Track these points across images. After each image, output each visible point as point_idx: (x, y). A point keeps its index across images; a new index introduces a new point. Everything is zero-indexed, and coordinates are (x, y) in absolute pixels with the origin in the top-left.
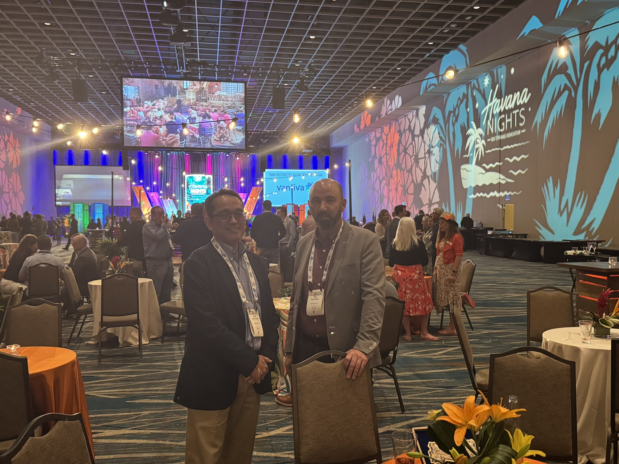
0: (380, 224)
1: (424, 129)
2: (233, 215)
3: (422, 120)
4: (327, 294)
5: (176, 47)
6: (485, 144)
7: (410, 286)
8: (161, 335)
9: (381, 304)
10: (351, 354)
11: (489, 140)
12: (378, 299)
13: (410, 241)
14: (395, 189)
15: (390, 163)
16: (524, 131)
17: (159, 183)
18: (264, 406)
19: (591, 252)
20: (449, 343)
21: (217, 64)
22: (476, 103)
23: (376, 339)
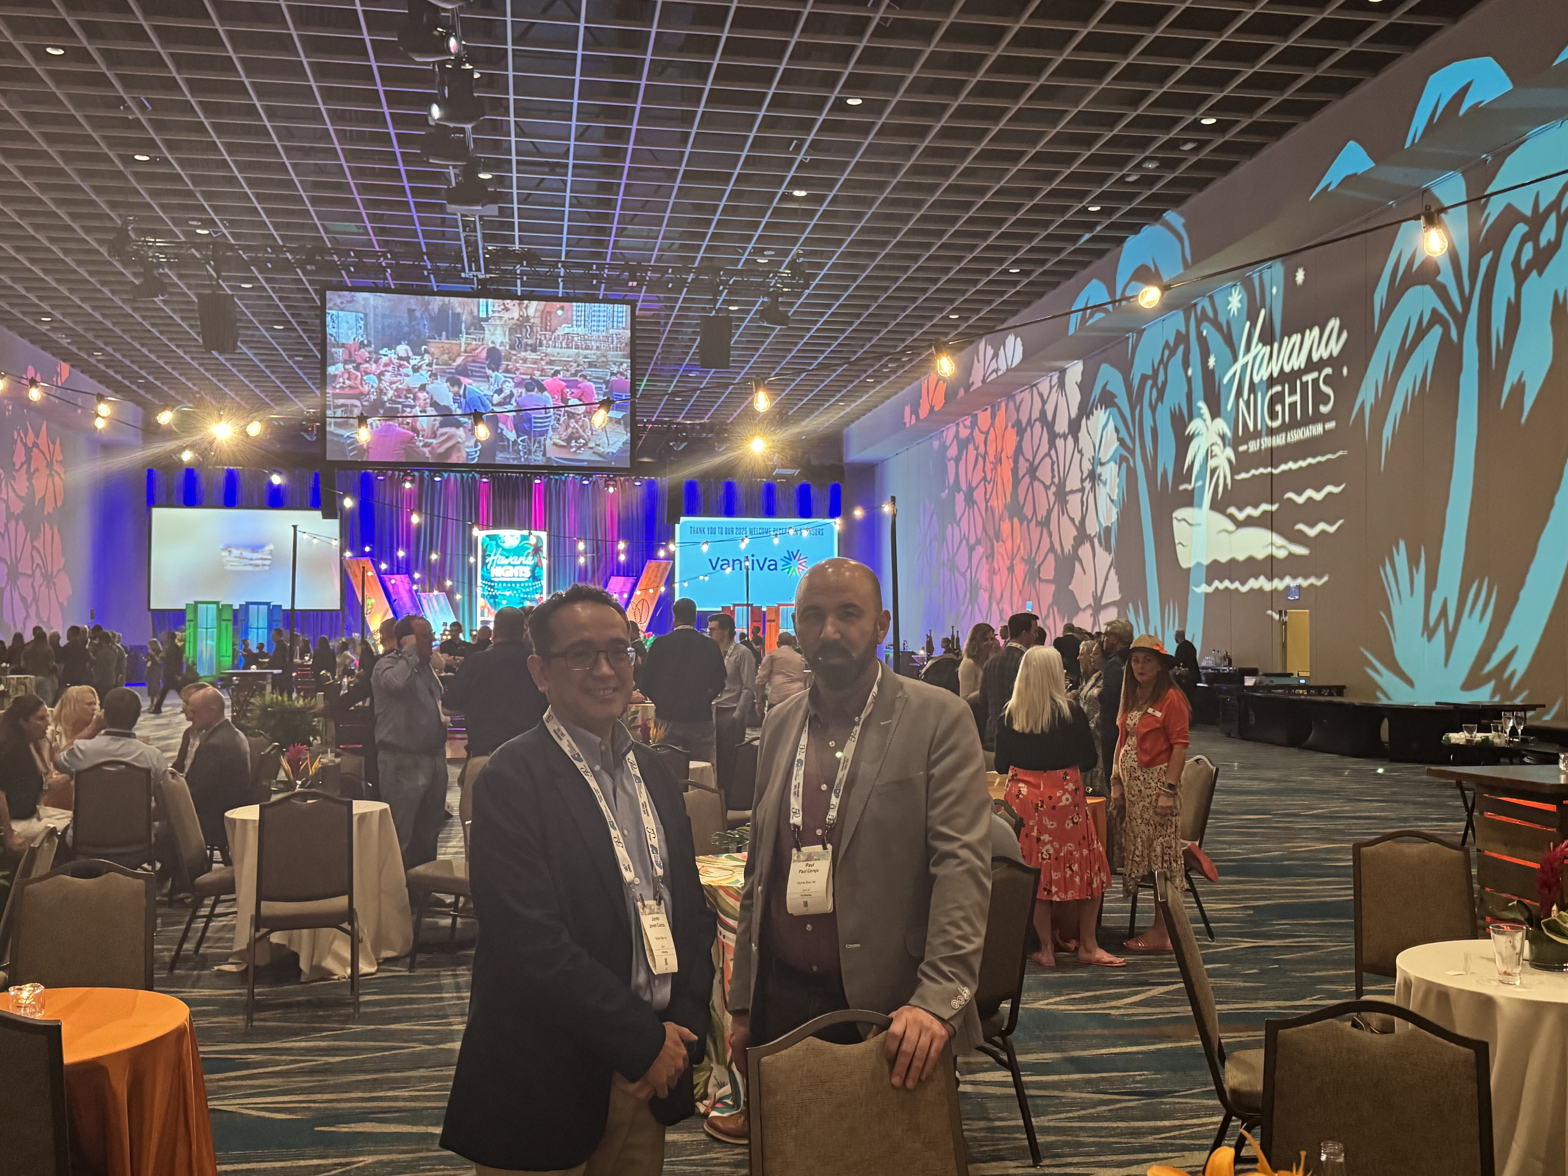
0: (971, 661)
1: (1079, 418)
2: (602, 656)
3: (1075, 396)
4: (840, 856)
5: (462, 215)
6: (1233, 458)
7: (1050, 824)
8: (409, 948)
9: (981, 885)
10: (903, 1021)
11: (1242, 448)
12: (972, 873)
13: (1048, 707)
14: (1008, 569)
15: (993, 502)
16: (1331, 425)
17: (413, 554)
18: (674, 1143)
19: (1510, 736)
20: (1152, 974)
21: (563, 259)
22: (1208, 356)
23: (967, 979)
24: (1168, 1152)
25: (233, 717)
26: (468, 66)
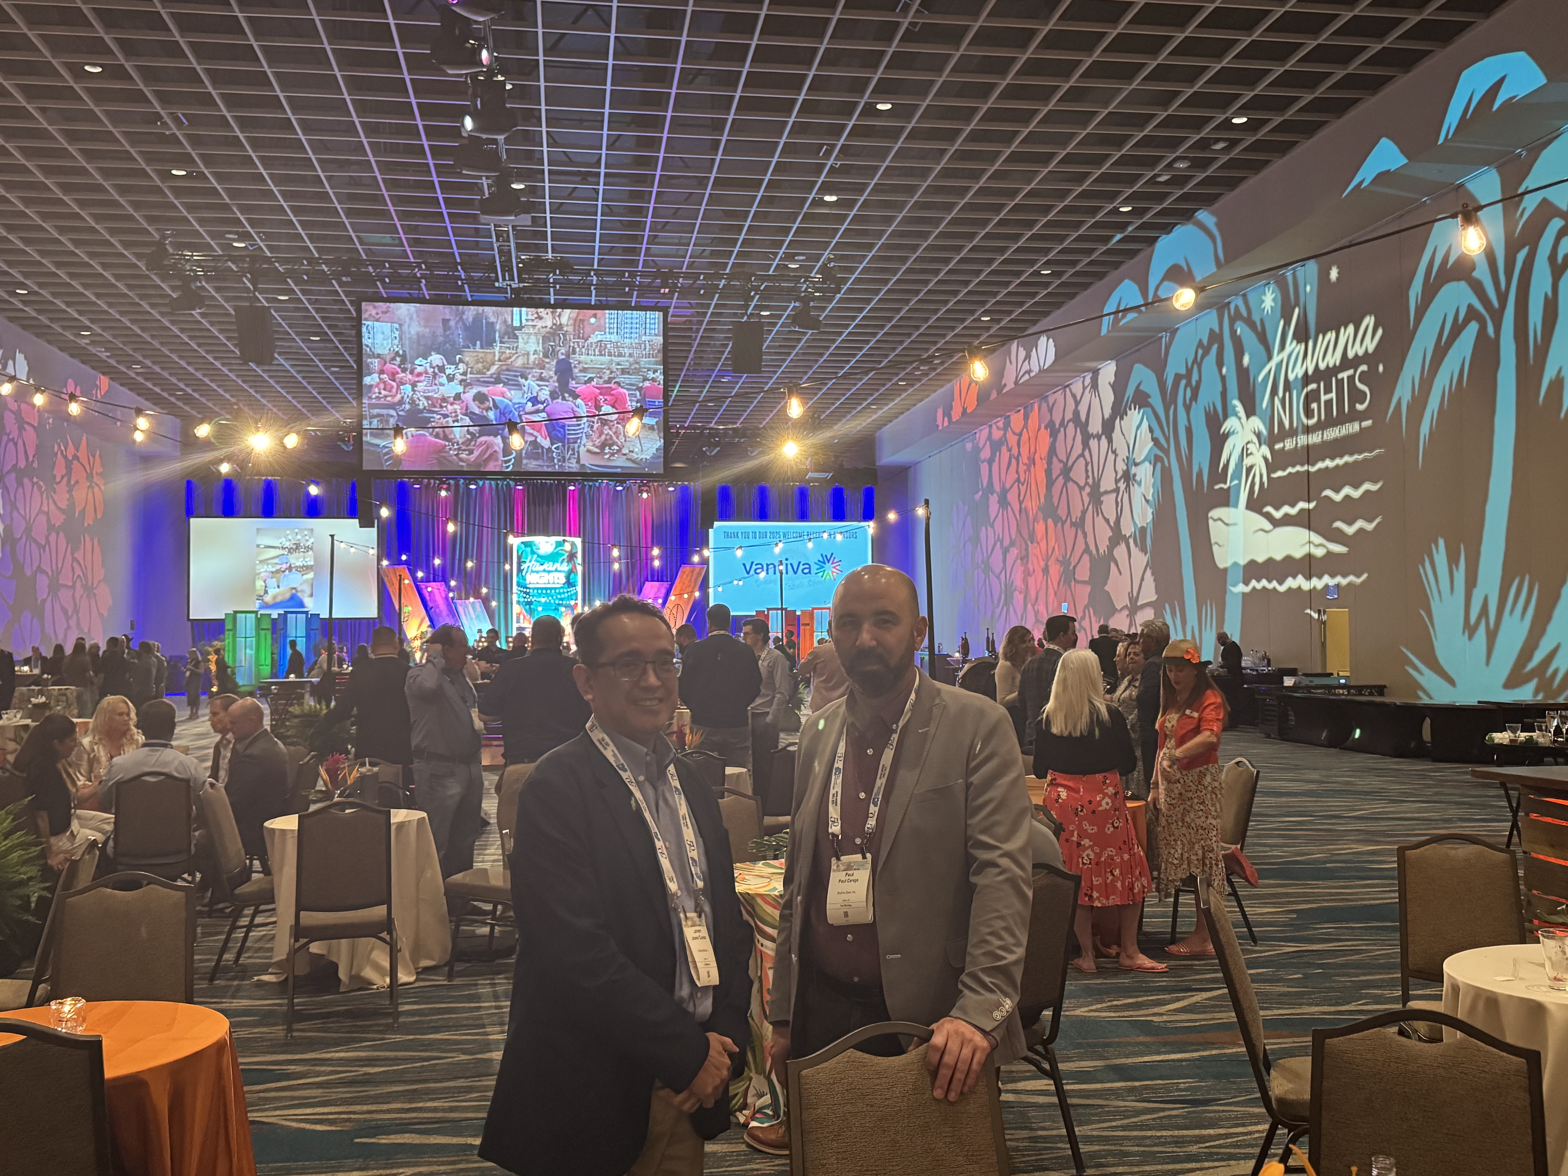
0: (1008, 663)
1: (1112, 419)
2: (651, 667)
3: (1108, 396)
4: (879, 869)
5: (495, 226)
6: (1269, 456)
7: (1091, 829)
8: (447, 958)
9: (1022, 895)
10: (945, 1032)
11: (1278, 446)
12: (1012, 882)
13: (1086, 710)
14: (1043, 570)
15: (1027, 503)
16: (1367, 423)
17: (449, 561)
18: (714, 1153)
19: (1555, 735)
20: (1195, 980)
21: (595, 267)
22: (1243, 354)
23: (1009, 990)
24: (1214, 1161)
25: (272, 726)
26: (500, 78)
